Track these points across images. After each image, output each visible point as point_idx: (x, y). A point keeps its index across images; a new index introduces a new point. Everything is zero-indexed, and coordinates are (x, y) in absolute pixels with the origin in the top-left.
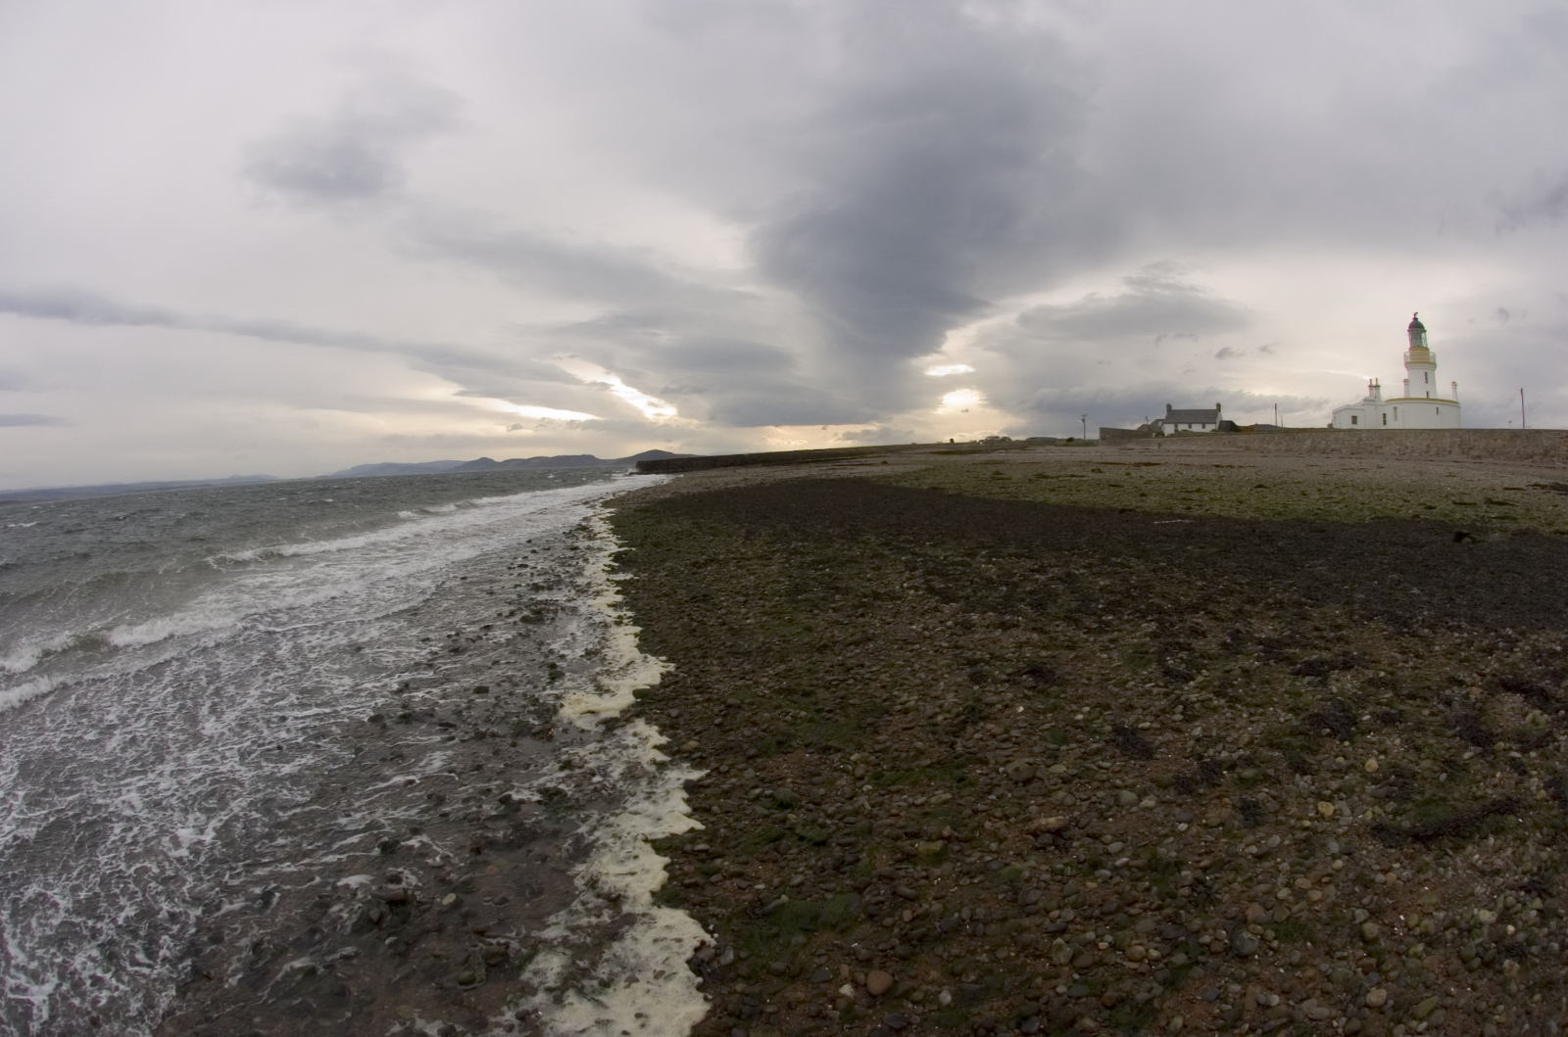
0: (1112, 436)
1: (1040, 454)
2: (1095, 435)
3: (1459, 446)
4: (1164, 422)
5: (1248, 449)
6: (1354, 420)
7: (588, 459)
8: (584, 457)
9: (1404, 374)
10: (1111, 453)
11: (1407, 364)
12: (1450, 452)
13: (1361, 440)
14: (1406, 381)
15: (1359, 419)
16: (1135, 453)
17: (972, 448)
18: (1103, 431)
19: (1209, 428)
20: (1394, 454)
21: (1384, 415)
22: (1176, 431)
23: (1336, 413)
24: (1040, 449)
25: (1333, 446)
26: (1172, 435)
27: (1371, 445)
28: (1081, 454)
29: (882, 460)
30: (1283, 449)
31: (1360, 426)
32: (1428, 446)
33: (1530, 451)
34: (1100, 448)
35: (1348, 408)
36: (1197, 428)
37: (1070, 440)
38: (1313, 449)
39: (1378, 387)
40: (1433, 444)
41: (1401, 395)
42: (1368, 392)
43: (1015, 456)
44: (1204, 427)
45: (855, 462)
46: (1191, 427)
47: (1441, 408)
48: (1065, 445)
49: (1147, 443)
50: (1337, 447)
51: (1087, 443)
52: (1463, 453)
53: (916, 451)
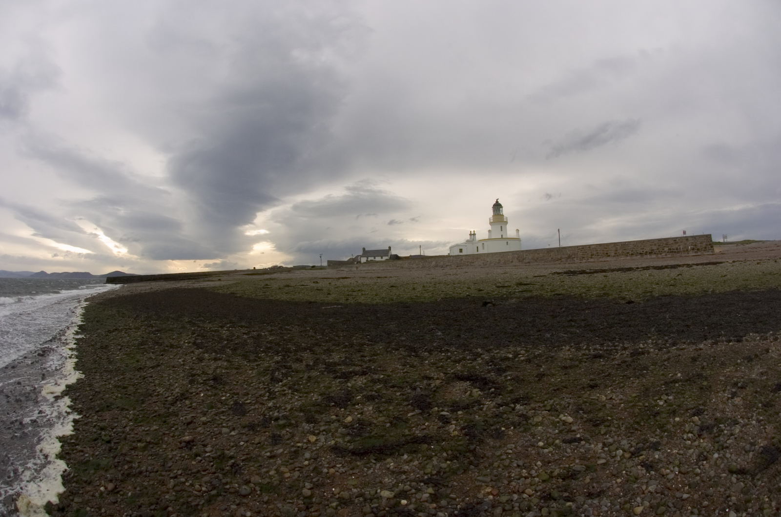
0: (333, 264)
1: (298, 275)
2: (325, 264)
3: (517, 259)
4: (361, 256)
5: (403, 268)
6: (461, 251)
7: (87, 275)
8: (86, 273)
9: (489, 227)
10: (332, 273)
11: (491, 223)
12: (512, 262)
13: (462, 260)
14: (489, 231)
15: (463, 250)
16: (345, 271)
17: (264, 272)
18: (328, 261)
19: (385, 258)
20: (480, 265)
21: (477, 247)
22: (367, 260)
23: (451, 248)
24: (298, 272)
25: (447, 264)
26: (365, 263)
27: (468, 262)
28: (319, 274)
29: (219, 278)
30: (421, 266)
31: (464, 253)
32: (499, 260)
33: (559, 257)
34: (328, 270)
35: (457, 245)
36: (378, 259)
37: (313, 267)
38: (437, 266)
39: (474, 234)
40: (502, 259)
41: (487, 237)
42: (468, 237)
43: (284, 276)
44: (382, 258)
45: (206, 279)
46: (375, 258)
47: (509, 242)
48: (311, 269)
49: (352, 267)
50: (449, 264)
51: (321, 268)
52: (519, 261)
53: (238, 273)
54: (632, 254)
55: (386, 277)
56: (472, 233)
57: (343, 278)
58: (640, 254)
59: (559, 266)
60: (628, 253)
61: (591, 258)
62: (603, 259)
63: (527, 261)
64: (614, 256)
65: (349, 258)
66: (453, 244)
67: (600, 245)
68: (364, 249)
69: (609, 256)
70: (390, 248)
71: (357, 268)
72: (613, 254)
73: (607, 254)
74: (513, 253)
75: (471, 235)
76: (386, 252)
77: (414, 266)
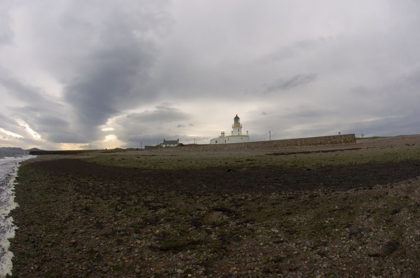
0: (148, 148)
1: (129, 153)
2: (143, 148)
3: (247, 146)
4: (163, 144)
5: (185, 150)
6: (216, 142)
7: (20, 149)
9: (232, 130)
10: (147, 153)
11: (233, 127)
12: (244, 148)
13: (217, 147)
14: (232, 132)
15: (218, 142)
16: (154, 152)
17: (111, 151)
18: (145, 146)
19: (175, 145)
20: (227, 150)
21: (225, 140)
22: (166, 146)
23: (211, 140)
24: (129, 151)
25: (209, 149)
26: (165, 147)
27: (220, 148)
28: (140, 153)
29: (88, 154)
30: (195, 150)
31: (218, 143)
32: (237, 147)
33: (270, 146)
34: (145, 151)
35: (214, 139)
36: (172, 145)
37: (137, 149)
38: (203, 150)
39: (224, 133)
40: (239, 146)
41: (230, 135)
42: (221, 135)
43: (122, 153)
44: (174, 145)
45: (81, 154)
46: (170, 145)
47: (243, 138)
48: (136, 150)
49: (158, 150)
50: (210, 149)
51: (142, 150)
52: (248, 148)
53: (97, 152)
54: (310, 144)
55: (176, 155)
56: (223, 132)
57: (153, 156)
58: (315, 144)
59: (270, 150)
60: (308, 144)
61: (287, 146)
62: (294, 147)
63: (252, 148)
64: (300, 146)
65: (156, 145)
66: (212, 138)
67: (293, 140)
68: (164, 140)
69: (297, 145)
70: (178, 140)
71: (160, 150)
72: (299, 144)
73: (296, 144)
74: (245, 143)
75: (222, 133)
76: (176, 142)
77: (191, 150)
